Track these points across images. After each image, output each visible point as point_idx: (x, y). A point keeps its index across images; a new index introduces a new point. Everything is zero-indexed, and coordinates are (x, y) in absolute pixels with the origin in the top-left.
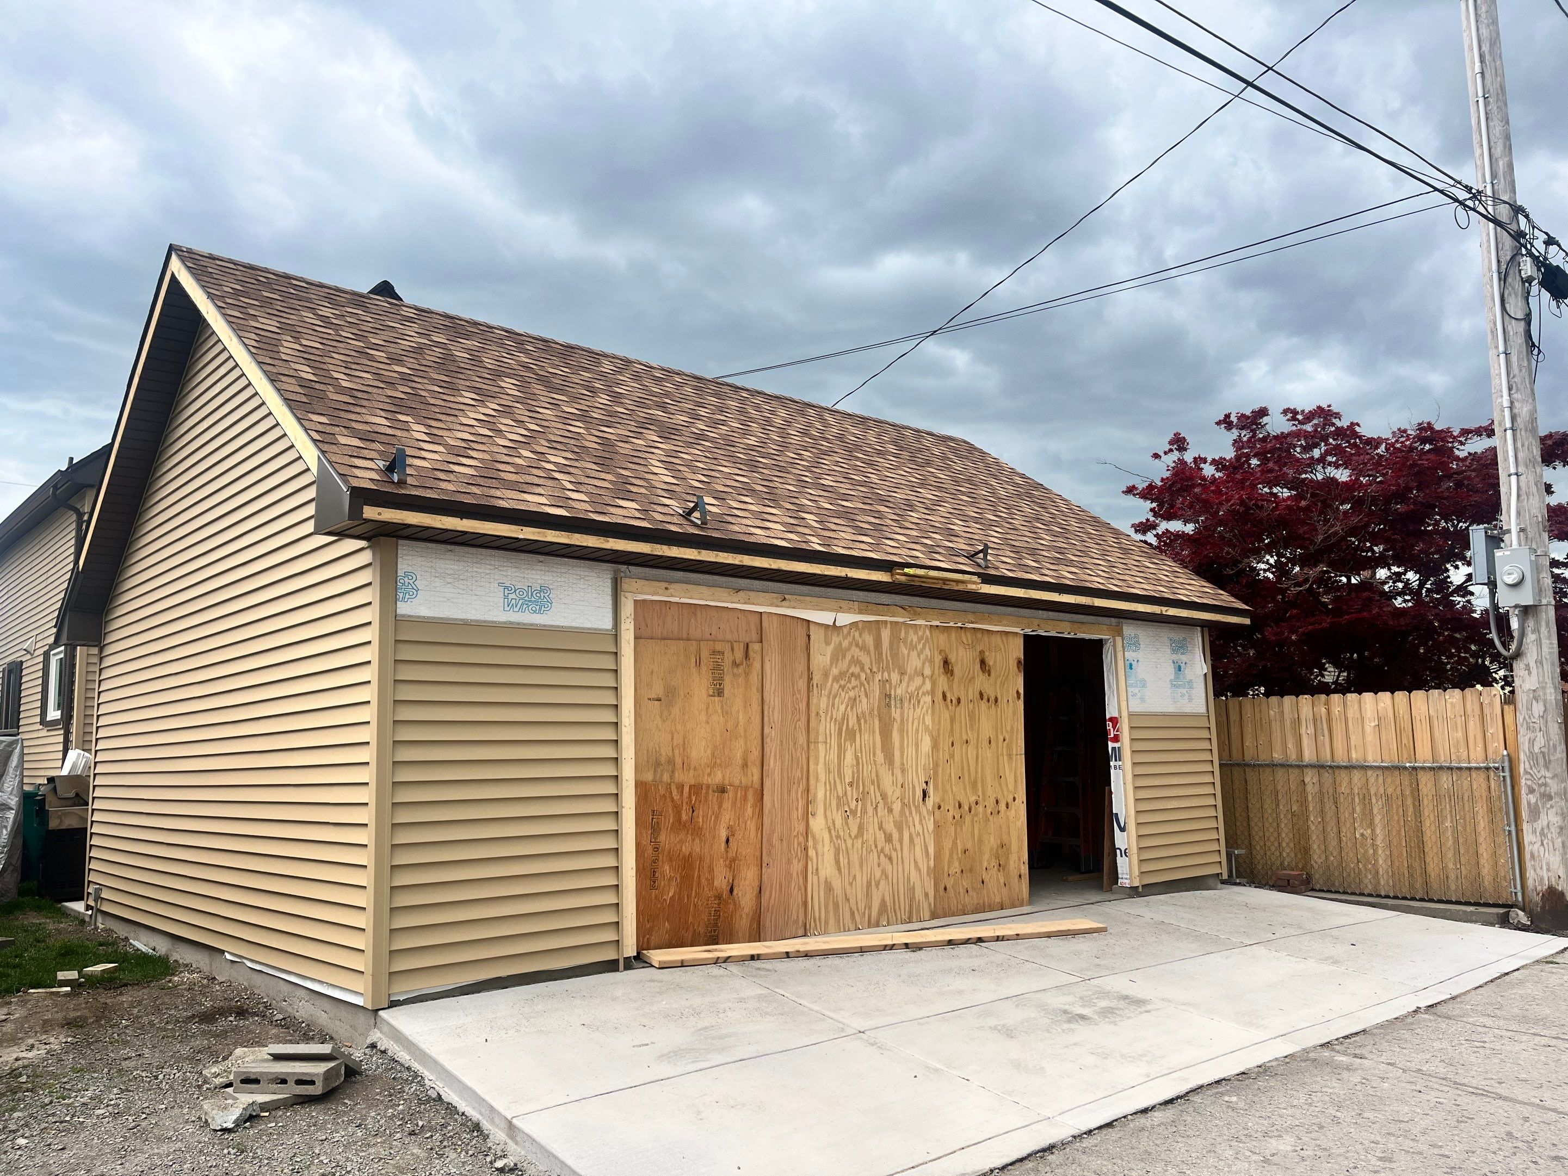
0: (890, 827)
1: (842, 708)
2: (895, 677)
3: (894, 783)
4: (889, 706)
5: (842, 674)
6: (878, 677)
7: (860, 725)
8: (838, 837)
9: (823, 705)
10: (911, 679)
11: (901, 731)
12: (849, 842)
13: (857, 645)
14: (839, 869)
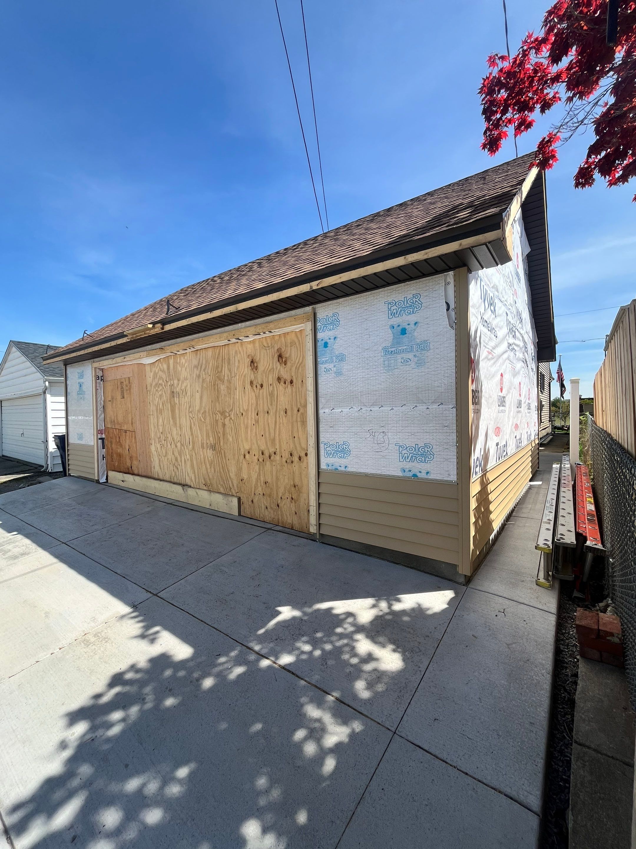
0: (176, 454)
1: (157, 399)
2: (176, 382)
3: (177, 434)
4: (174, 397)
5: (156, 384)
6: (169, 383)
7: (163, 407)
8: (159, 455)
9: (151, 399)
10: (183, 382)
11: (179, 409)
12: (163, 457)
13: (161, 370)
14: (161, 468)
